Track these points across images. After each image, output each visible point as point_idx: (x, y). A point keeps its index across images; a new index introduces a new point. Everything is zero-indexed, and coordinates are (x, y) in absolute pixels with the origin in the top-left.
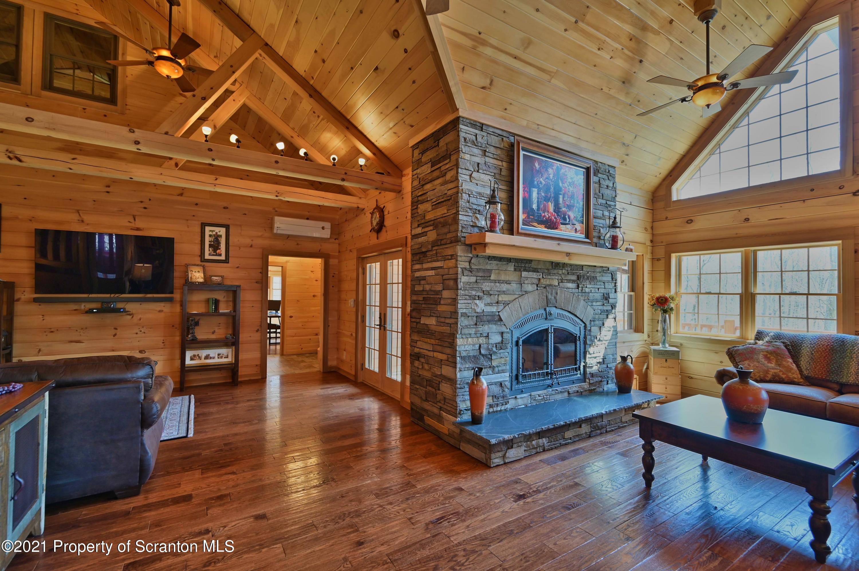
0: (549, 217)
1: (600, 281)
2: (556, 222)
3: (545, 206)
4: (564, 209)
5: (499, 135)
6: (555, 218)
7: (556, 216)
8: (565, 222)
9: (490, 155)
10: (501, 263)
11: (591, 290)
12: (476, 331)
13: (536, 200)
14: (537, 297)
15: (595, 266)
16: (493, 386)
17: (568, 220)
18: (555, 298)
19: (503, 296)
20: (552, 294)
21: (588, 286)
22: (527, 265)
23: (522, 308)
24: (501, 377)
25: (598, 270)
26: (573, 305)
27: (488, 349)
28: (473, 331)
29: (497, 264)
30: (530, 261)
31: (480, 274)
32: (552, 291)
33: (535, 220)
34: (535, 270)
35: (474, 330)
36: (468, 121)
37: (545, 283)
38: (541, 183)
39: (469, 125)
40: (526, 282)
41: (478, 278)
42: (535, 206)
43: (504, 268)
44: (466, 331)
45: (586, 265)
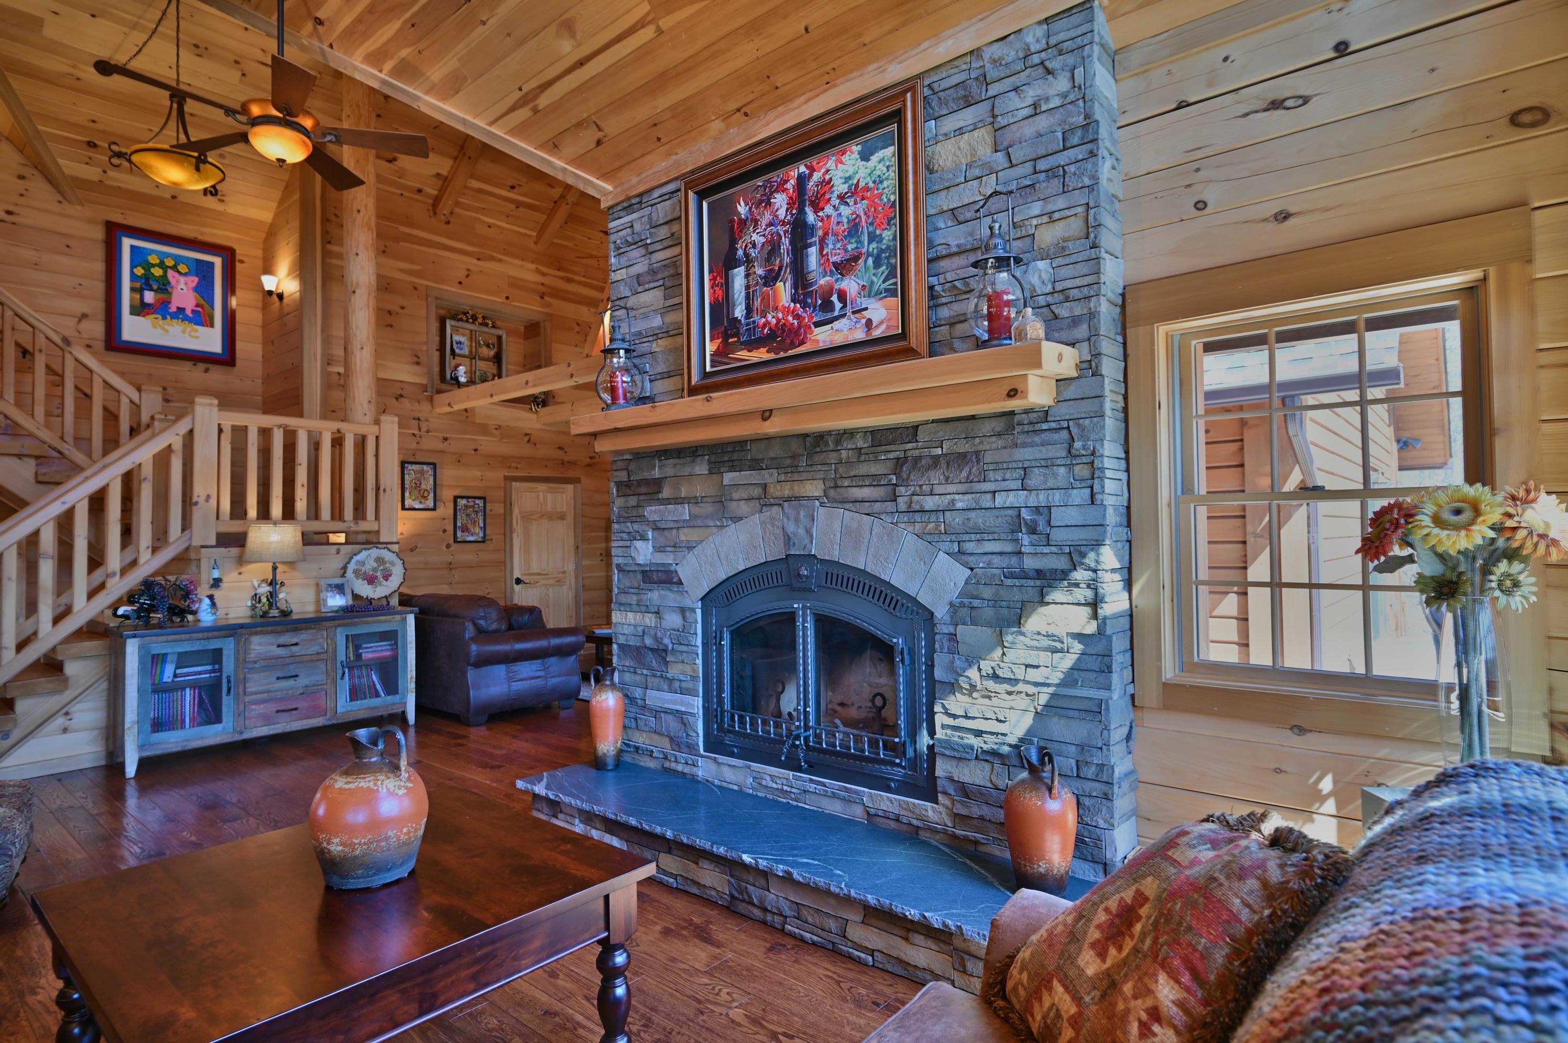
0: (779, 320)
1: (998, 466)
2: (800, 326)
3: (765, 298)
4: (822, 282)
5: (672, 193)
6: (797, 317)
7: (800, 311)
8: (829, 316)
9: (658, 246)
10: (681, 461)
11: (953, 502)
12: (639, 601)
13: (743, 294)
14: (759, 530)
15: (973, 417)
16: (670, 717)
17: (838, 305)
18: (809, 532)
19: (686, 530)
20: (797, 521)
21: (938, 489)
22: (735, 456)
23: (723, 557)
24: (682, 703)
25: (988, 427)
26: (872, 550)
27: (656, 638)
28: (633, 599)
29: (675, 465)
30: (740, 444)
31: (643, 490)
32: (798, 513)
33: (742, 343)
34: (755, 465)
35: (635, 598)
36: (619, 208)
37: (778, 494)
38: (754, 245)
39: (622, 214)
40: (736, 496)
41: (641, 498)
42: (739, 312)
43: (687, 471)
44: (623, 598)
45: (926, 423)
